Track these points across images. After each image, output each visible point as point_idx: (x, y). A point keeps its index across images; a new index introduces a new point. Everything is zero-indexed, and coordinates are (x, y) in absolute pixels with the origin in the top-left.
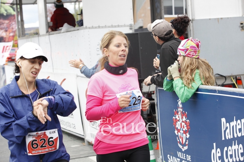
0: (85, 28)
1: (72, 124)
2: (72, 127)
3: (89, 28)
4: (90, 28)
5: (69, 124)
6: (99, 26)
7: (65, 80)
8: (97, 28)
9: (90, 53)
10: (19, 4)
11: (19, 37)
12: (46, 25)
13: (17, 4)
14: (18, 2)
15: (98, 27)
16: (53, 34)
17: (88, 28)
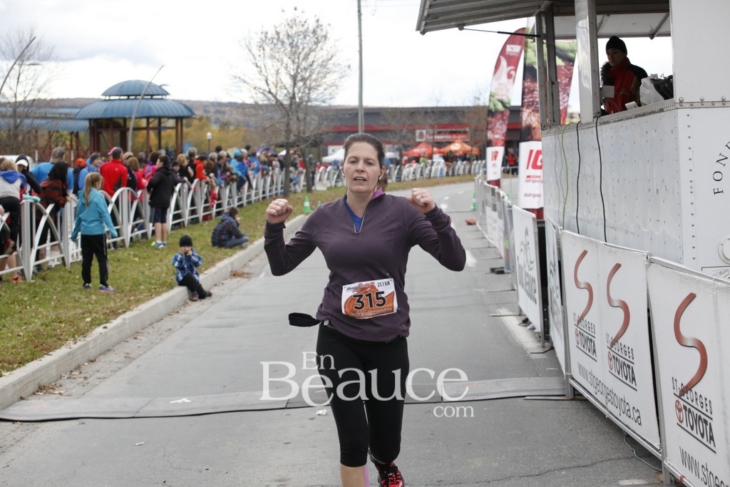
0: (678, 106)
1: (634, 408)
2: (632, 416)
3: (692, 105)
4: (695, 105)
5: (627, 408)
6: (723, 101)
7: (618, 266)
8: (717, 105)
9: (691, 187)
10: (546, 37)
11: (544, 127)
12: (594, 94)
13: (539, 36)
14: (544, 31)
15: (721, 104)
16: (608, 122)
17: (688, 105)
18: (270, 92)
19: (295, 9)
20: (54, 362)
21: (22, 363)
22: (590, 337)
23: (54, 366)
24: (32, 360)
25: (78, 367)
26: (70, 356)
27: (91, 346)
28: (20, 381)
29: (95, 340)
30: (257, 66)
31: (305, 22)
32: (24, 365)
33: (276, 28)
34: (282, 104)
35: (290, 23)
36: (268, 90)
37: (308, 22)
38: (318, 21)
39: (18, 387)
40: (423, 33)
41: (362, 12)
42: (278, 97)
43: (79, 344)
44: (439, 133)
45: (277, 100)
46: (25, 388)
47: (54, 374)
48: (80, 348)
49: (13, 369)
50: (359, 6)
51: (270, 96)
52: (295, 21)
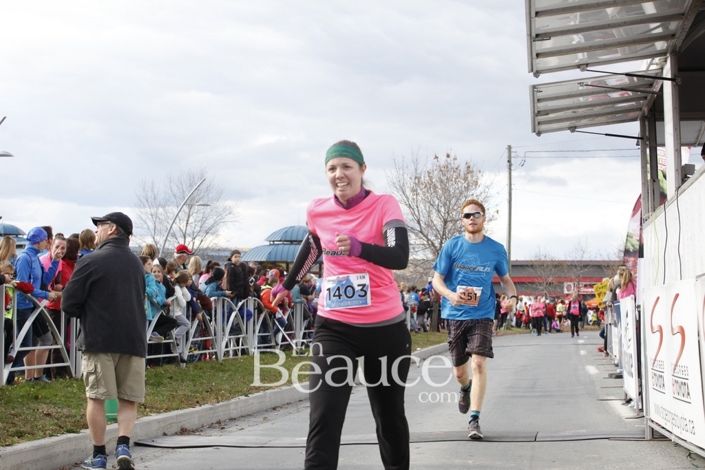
1: (689, 421)
2: (689, 429)
5: (685, 423)
7: (677, 296)
10: (649, 139)
14: (647, 134)
18: (421, 232)
19: (448, 156)
20: (197, 412)
21: (167, 410)
22: (661, 374)
23: (197, 415)
24: (177, 409)
25: (219, 423)
26: (212, 411)
27: (232, 407)
28: (164, 420)
29: (236, 403)
30: (410, 206)
31: (457, 169)
32: (169, 411)
33: (429, 173)
34: (433, 244)
35: (442, 169)
36: (419, 230)
37: (459, 168)
38: (469, 167)
39: (163, 425)
40: (539, 134)
41: (513, 162)
42: (429, 237)
43: (221, 403)
44: (586, 286)
45: (428, 240)
46: (168, 426)
47: (197, 422)
48: (221, 406)
49: (159, 413)
50: (510, 157)
51: (420, 234)
52: (447, 167)
